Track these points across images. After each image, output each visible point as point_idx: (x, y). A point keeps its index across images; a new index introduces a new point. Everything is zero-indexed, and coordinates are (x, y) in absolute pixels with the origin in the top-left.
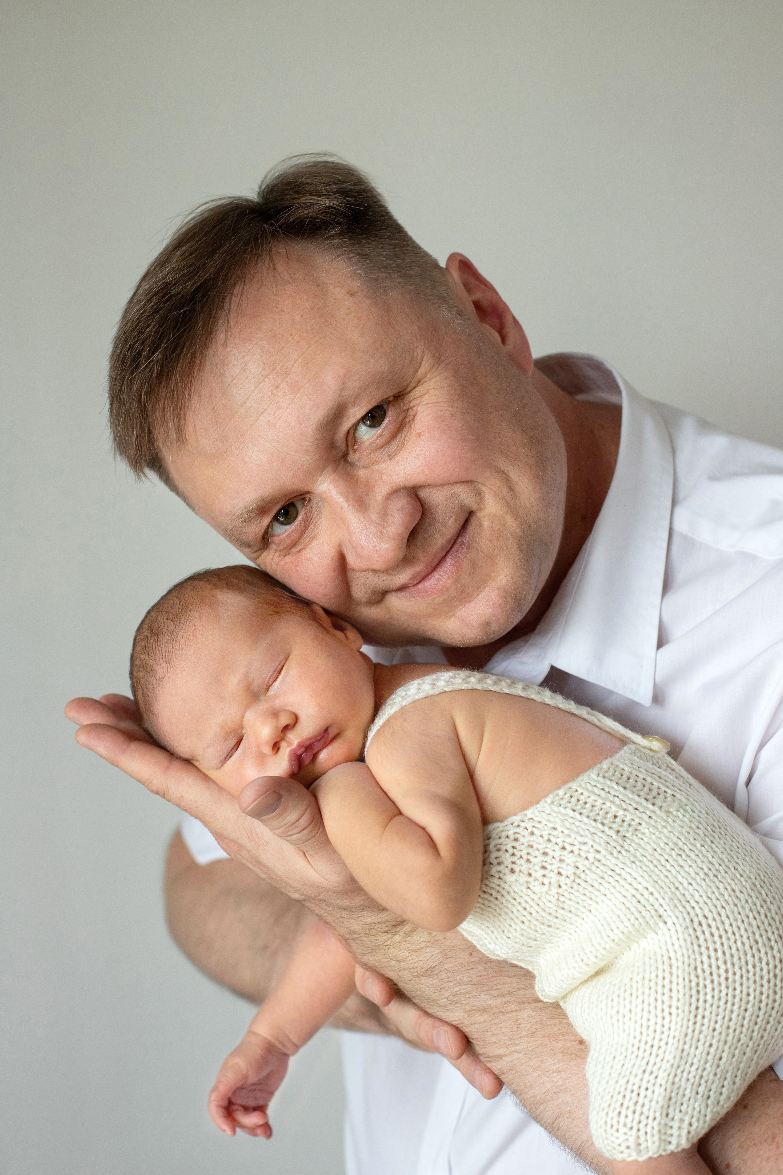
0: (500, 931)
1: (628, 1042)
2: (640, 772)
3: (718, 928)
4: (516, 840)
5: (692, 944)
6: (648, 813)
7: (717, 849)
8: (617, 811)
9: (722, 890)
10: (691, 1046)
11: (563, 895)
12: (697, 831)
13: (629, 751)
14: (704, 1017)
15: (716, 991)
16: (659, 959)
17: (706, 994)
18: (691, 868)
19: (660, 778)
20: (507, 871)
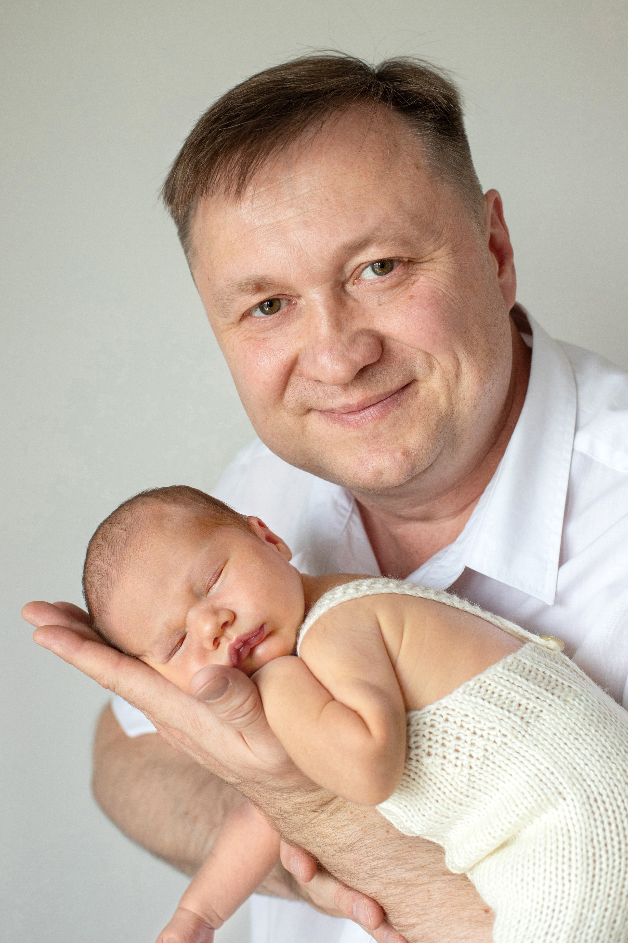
0: (416, 809)
1: (532, 907)
2: (540, 666)
3: (611, 804)
4: (432, 726)
5: (589, 818)
6: (548, 701)
7: (610, 734)
8: (521, 700)
9: (614, 770)
10: (588, 910)
11: (473, 776)
12: (591, 717)
13: (530, 648)
14: (599, 884)
15: (611, 861)
16: (559, 832)
17: (601, 863)
18: (586, 751)
19: (557, 671)
20: (424, 754)
